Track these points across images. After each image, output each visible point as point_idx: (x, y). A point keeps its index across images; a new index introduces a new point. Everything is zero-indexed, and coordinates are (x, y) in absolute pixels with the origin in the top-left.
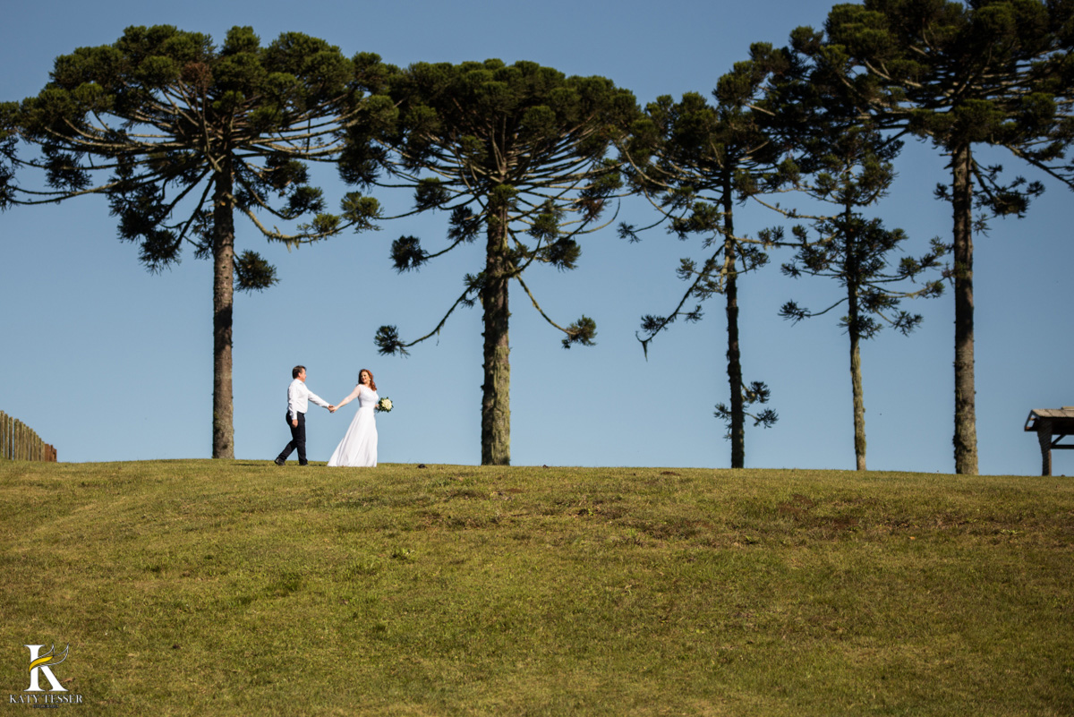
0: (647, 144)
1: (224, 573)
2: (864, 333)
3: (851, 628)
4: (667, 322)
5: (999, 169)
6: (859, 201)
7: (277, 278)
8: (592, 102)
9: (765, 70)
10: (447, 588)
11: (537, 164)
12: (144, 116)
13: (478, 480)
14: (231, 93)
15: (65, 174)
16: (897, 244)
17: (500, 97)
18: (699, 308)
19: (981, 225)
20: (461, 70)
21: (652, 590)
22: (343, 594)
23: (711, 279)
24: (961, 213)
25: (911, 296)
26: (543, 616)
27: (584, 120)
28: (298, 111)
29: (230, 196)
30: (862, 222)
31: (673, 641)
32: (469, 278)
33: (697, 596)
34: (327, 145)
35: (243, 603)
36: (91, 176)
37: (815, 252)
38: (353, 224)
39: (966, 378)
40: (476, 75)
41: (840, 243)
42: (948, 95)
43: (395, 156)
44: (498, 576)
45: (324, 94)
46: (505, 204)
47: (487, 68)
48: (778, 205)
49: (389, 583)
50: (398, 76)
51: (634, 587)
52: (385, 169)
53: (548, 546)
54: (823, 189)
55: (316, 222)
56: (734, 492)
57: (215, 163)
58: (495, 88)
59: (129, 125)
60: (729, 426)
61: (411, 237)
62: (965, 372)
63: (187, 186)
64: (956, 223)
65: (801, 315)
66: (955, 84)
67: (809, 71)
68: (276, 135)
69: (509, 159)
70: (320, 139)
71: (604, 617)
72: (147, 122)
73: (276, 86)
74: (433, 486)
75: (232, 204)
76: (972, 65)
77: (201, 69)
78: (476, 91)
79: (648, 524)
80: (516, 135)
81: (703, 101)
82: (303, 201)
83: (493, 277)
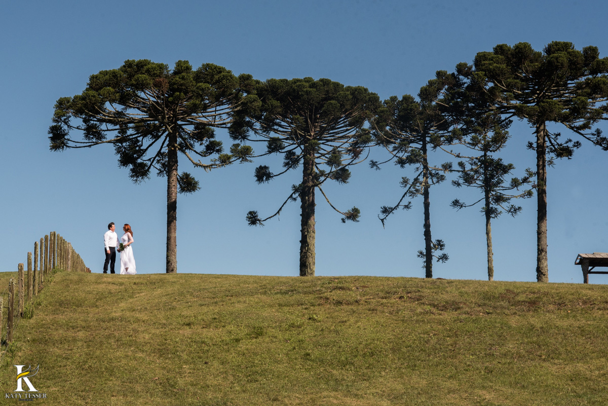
0: (385, 121)
1: (224, 327)
2: (493, 216)
3: (549, 355)
4: (393, 210)
5: (559, 135)
6: (491, 149)
7: (199, 187)
8: (358, 99)
9: (443, 84)
10: (339, 335)
11: (329, 130)
12: (133, 105)
13: (345, 281)
14: (178, 93)
15: (93, 134)
16: (510, 171)
17: (312, 96)
18: (410, 203)
19: (551, 162)
20: (292, 83)
21: (444, 336)
22: (286, 337)
23: (417, 188)
24: (541, 156)
25: (516, 197)
26: (391, 349)
27: (353, 108)
28: (211, 102)
29: (176, 145)
30: (493, 160)
31: (459, 362)
32: (294, 186)
33: (468, 339)
34: (224, 120)
35: (236, 341)
36: (106, 135)
37: (468, 175)
38: (239, 159)
39: (543, 238)
40: (300, 85)
41: (482, 171)
42: (535, 97)
43: (257, 125)
44: (365, 329)
45: (223, 94)
46: (314, 150)
47: (305, 81)
48: (452, 151)
49: (309, 332)
50: (261, 85)
51: (434, 335)
52: (253, 132)
53: (387, 314)
54: (474, 143)
55: (220, 158)
56: (476, 288)
57: (169, 128)
58: (309, 92)
59: (126, 109)
60: (425, 262)
61: (265, 166)
62: (542, 236)
63: (154, 140)
64: (538, 161)
65: (462, 206)
66: (538, 92)
67: (466, 85)
68: (200, 114)
69: (315, 127)
70: (220, 117)
71: (422, 350)
72: (134, 108)
73: (200, 90)
74: (323, 284)
75: (177, 149)
76: (546, 82)
77: (163, 81)
78: (300, 93)
79: (436, 303)
80: (318, 116)
81: (413, 99)
82: (212, 147)
83: (308, 186)
